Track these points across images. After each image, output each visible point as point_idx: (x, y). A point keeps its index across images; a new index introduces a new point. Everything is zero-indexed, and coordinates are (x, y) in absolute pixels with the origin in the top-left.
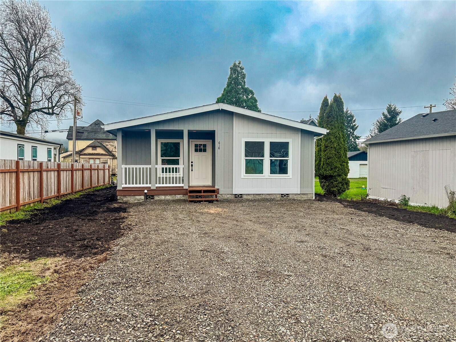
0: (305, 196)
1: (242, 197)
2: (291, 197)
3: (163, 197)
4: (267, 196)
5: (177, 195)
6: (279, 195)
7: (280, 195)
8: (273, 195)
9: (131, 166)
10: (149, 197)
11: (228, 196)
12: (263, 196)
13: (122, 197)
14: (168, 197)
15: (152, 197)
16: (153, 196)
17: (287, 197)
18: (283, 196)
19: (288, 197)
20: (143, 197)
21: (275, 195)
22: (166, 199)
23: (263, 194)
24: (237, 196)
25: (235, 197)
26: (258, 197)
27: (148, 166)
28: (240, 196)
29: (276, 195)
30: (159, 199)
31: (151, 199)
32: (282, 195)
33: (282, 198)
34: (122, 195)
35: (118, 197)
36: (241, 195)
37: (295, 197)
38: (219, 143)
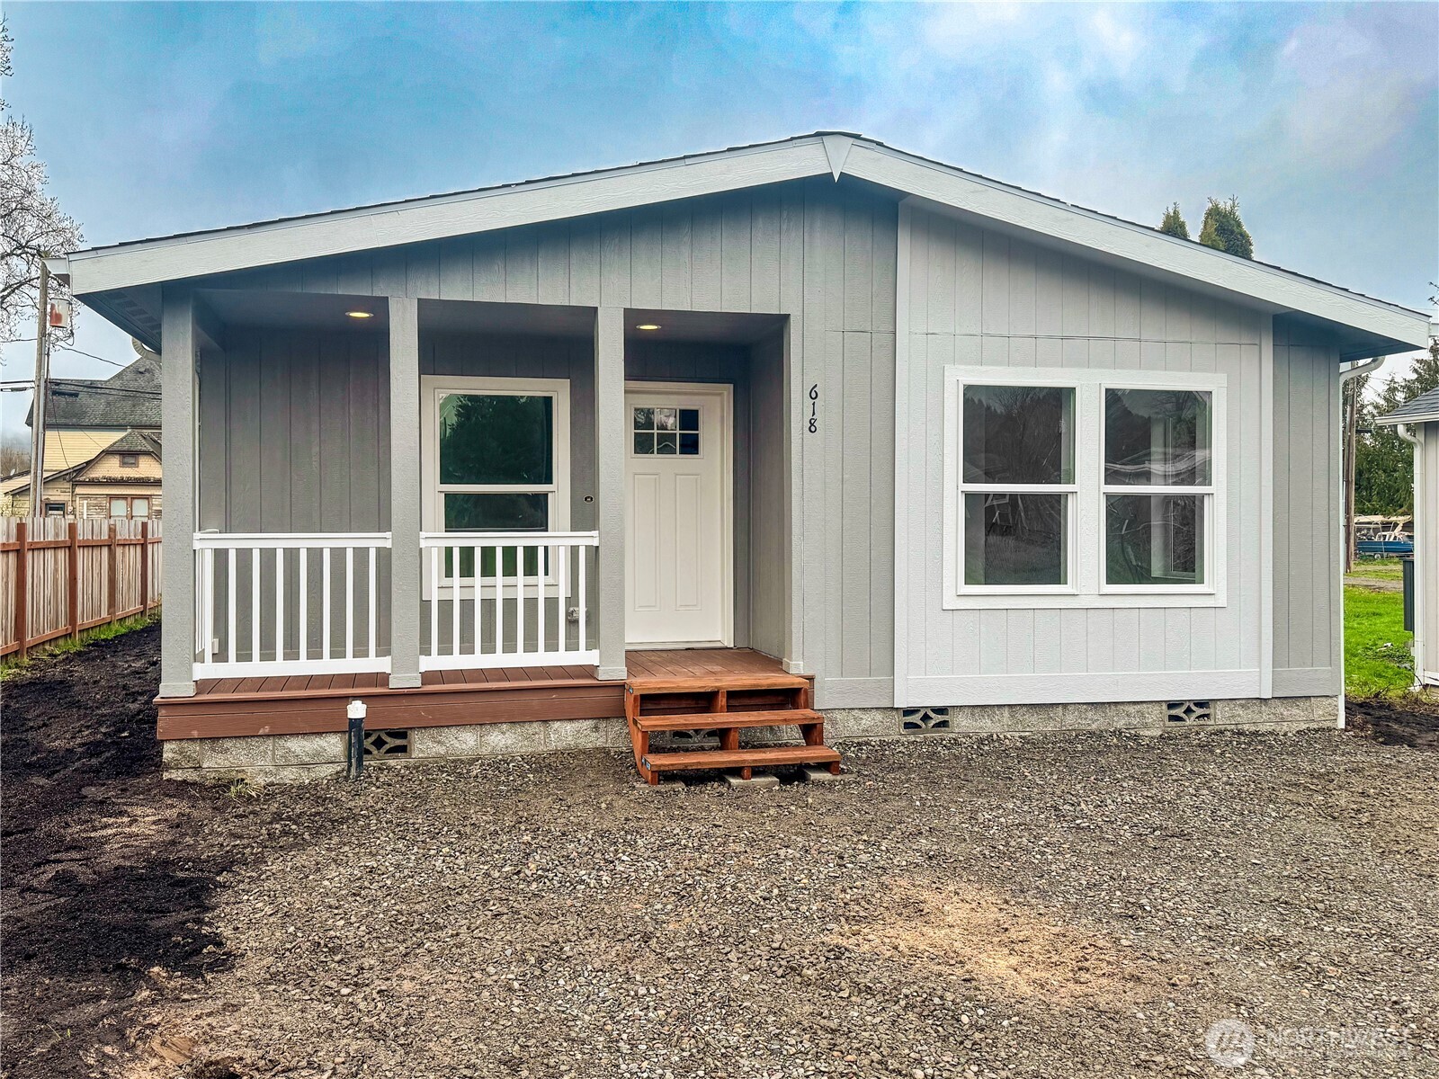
0: (1295, 711)
1: (944, 724)
2: (1220, 717)
3: (464, 742)
4: (1090, 714)
5: (557, 725)
6: (1157, 707)
7: (1164, 707)
8: (1126, 708)
9: (256, 542)
10: (379, 743)
11: (867, 720)
12: (1071, 720)
13: (193, 749)
14: (501, 740)
15: (397, 739)
16: (402, 734)
17: (1203, 716)
18: (1179, 712)
19: (1207, 716)
20: (334, 745)
21: (1131, 709)
22: (485, 751)
23: (1065, 705)
24: (916, 718)
25: (908, 725)
26: (1038, 726)
27: (373, 541)
28: (938, 718)
29: (1138, 707)
30: (442, 750)
31: (388, 752)
32: (1172, 705)
33: (1173, 724)
34: (195, 734)
35: (167, 746)
36: (941, 711)
37: (1246, 720)
38: (814, 395)
